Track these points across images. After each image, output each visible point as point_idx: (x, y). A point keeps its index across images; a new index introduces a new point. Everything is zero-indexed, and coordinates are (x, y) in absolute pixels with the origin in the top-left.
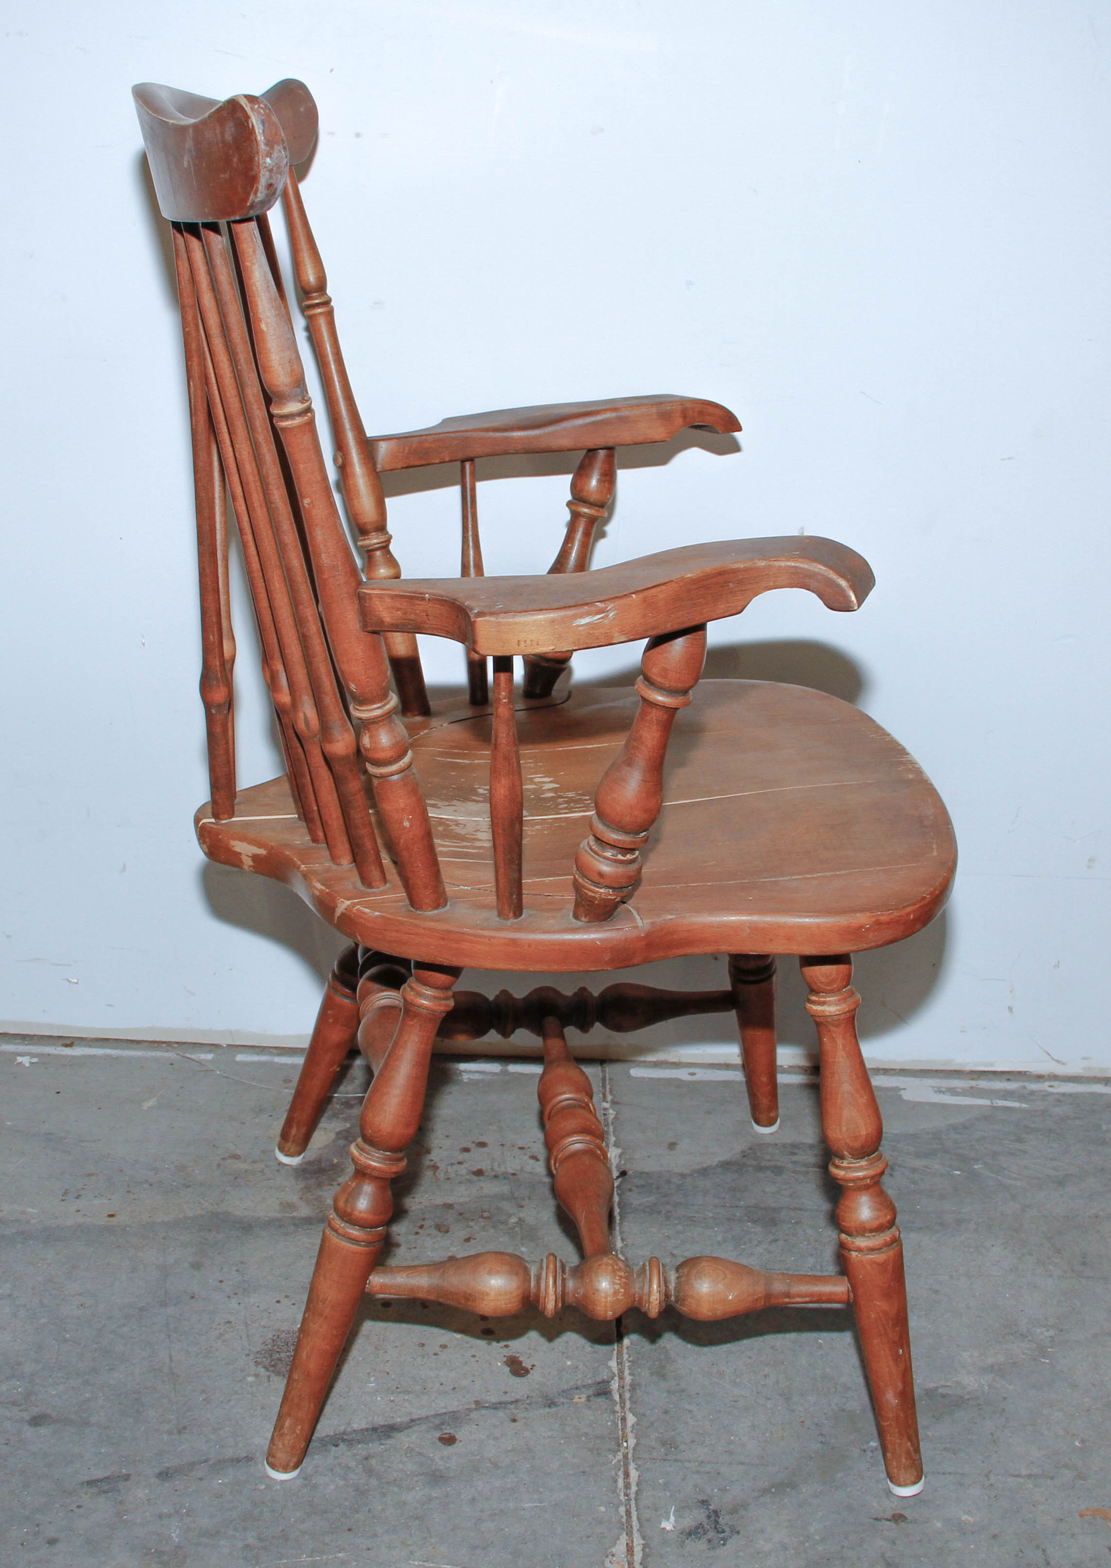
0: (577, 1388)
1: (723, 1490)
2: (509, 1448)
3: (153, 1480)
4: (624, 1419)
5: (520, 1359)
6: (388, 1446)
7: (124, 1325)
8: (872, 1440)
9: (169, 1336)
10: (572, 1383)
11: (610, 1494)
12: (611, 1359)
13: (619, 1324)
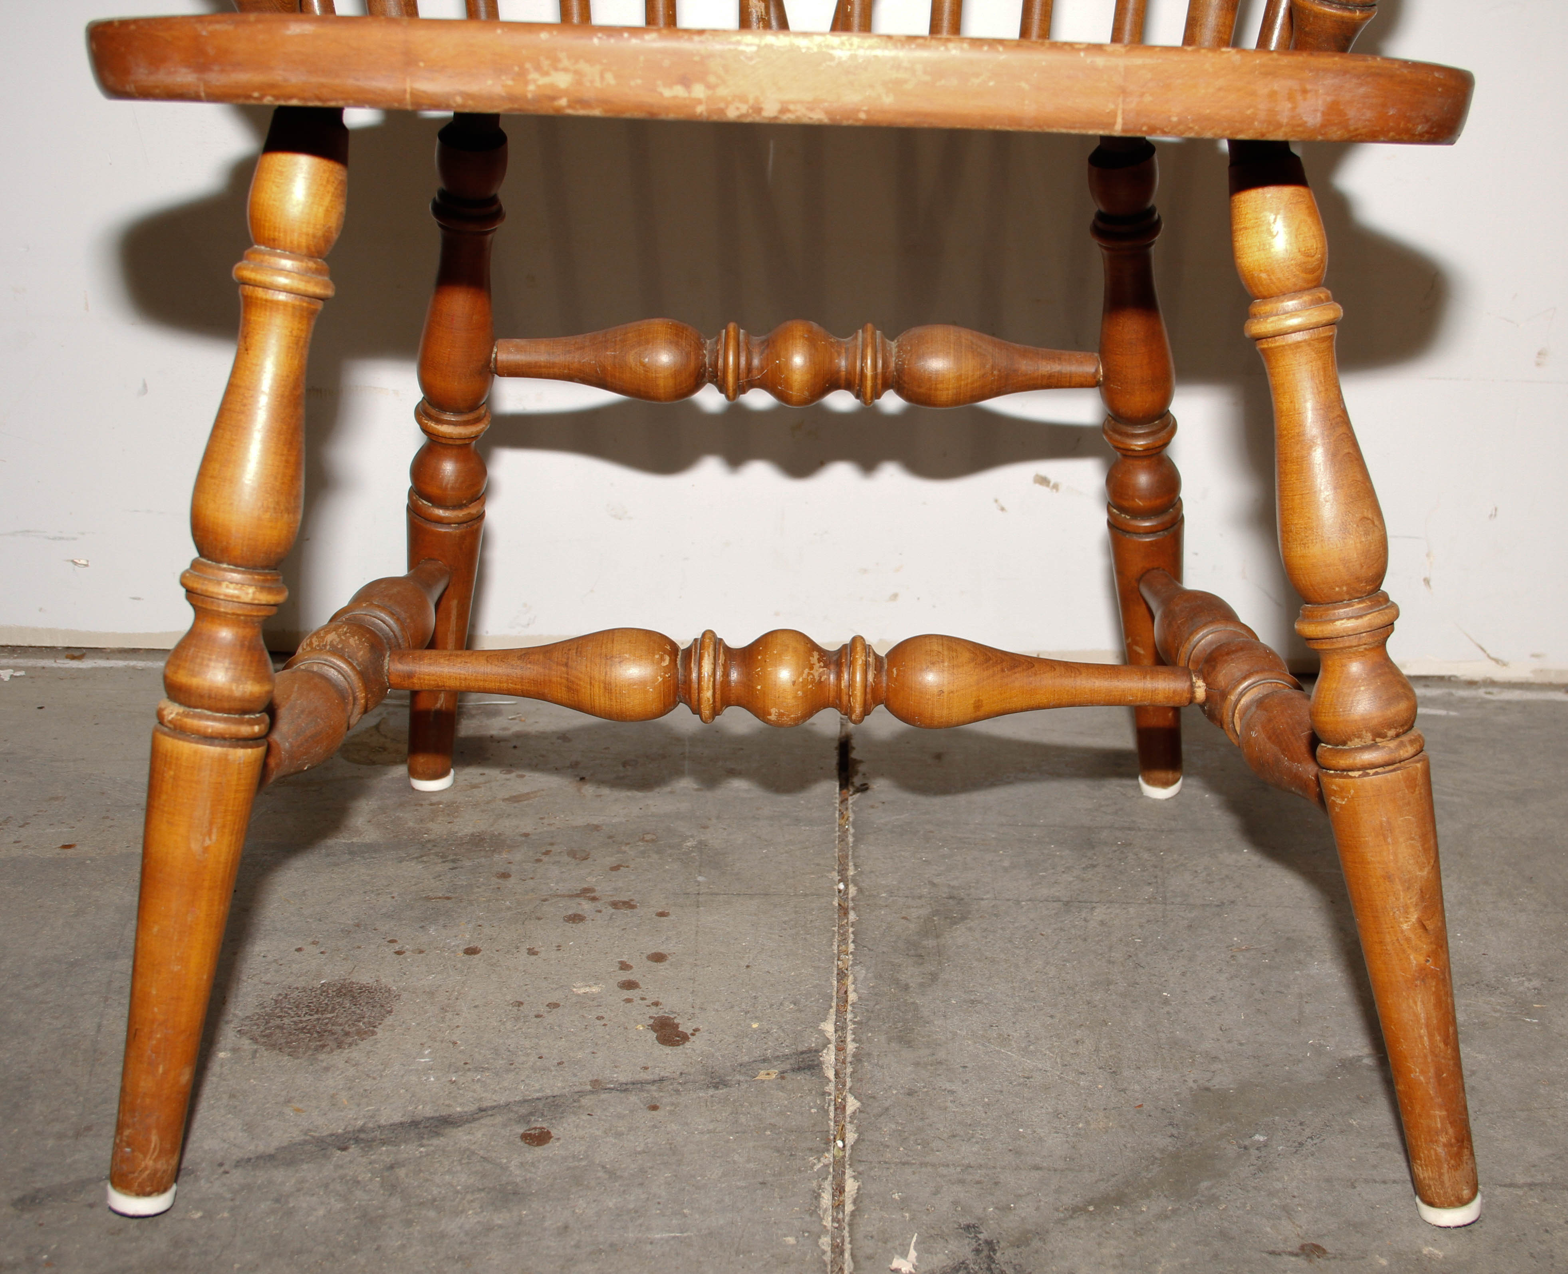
0: (764, 1061)
2: (639, 1149)
3: (10, 1210)
4: (840, 1105)
5: (676, 1021)
6: (432, 1148)
7: (37, 986)
8: (1257, 1132)
10: (757, 1053)
11: (807, 1218)
12: (824, 1020)
13: (842, 975)
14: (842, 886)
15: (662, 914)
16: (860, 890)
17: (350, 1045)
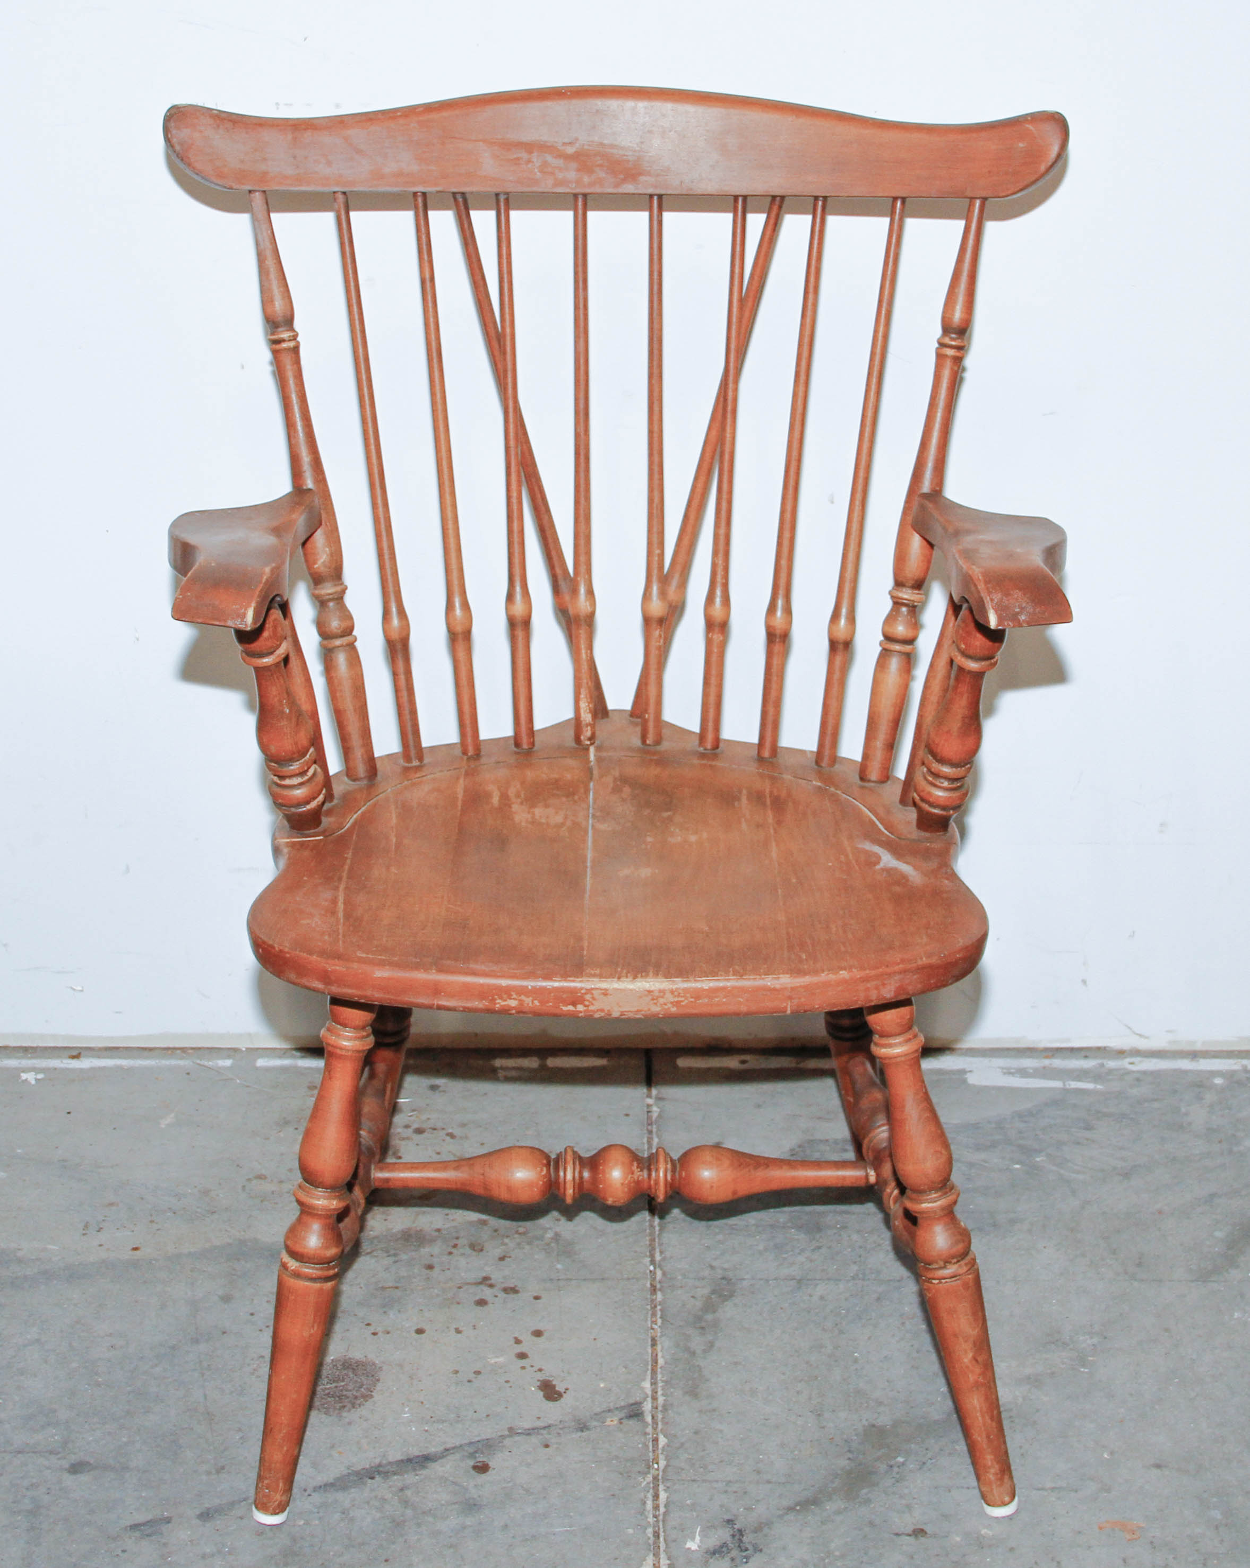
0: (609, 1411)
1: (749, 1509)
2: (541, 1474)
3: (197, 1522)
4: (656, 1440)
5: (554, 1383)
6: (423, 1477)
7: (156, 1365)
8: (899, 1455)
9: (203, 1375)
10: (605, 1406)
11: (639, 1516)
12: (644, 1380)
13: (654, 1343)
14: (652, 1268)
15: (537, 1298)
16: (664, 1274)
17: (360, 1405)
